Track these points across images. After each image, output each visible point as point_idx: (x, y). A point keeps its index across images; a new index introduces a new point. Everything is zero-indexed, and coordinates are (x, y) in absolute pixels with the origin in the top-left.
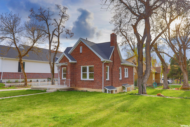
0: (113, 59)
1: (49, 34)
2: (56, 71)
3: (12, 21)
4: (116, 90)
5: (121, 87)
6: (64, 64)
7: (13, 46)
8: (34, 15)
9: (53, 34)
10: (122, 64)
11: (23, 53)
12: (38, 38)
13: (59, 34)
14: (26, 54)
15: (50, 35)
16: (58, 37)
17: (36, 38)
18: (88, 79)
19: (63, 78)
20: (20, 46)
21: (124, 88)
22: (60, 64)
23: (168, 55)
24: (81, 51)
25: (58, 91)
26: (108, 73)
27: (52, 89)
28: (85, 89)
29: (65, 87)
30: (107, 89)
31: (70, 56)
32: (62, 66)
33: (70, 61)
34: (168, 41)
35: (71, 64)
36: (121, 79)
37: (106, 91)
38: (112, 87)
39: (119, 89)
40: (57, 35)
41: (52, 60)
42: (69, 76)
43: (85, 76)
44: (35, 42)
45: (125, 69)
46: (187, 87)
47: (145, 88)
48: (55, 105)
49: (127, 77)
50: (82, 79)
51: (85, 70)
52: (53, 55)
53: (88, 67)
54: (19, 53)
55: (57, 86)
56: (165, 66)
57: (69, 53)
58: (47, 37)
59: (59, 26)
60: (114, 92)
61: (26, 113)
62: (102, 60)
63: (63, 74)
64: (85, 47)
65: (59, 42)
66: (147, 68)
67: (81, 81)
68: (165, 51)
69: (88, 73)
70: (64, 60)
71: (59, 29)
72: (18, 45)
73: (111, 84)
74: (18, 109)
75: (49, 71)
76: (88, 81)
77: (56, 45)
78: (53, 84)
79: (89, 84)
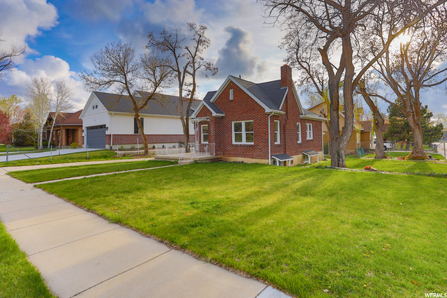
0: (286, 108)
1: (178, 71)
2: (192, 131)
3: (121, 55)
4: (292, 161)
5: (300, 156)
6: (203, 119)
7: (125, 94)
8: (154, 43)
9: (185, 71)
10: (301, 116)
11: (140, 104)
12: (161, 79)
13: (194, 71)
14: (145, 104)
15: (180, 73)
16: (193, 75)
17: (158, 79)
18: (244, 142)
19: (203, 142)
20: (135, 94)
21: (305, 157)
22: (198, 120)
23: (385, 99)
24: (231, 98)
25: (196, 162)
26: (278, 133)
27: (187, 159)
28: (240, 159)
29: (207, 155)
30: (277, 159)
31: (213, 105)
32: (201, 123)
33: (214, 114)
34: (386, 75)
35: (216, 118)
36: (300, 142)
37: (274, 162)
38: (285, 155)
39: (296, 158)
40: (192, 72)
41: (185, 113)
42: (213, 138)
43: (239, 138)
44: (156, 85)
45: (308, 124)
46: (420, 155)
47: (344, 158)
48: (193, 185)
49: (312, 138)
50: (234, 143)
51: (238, 128)
52: (186, 104)
53: (243, 123)
54: (135, 103)
55: (194, 155)
56: (380, 119)
57: (211, 101)
58: (175, 77)
59: (194, 58)
60: (289, 164)
61: (150, 195)
62: (268, 110)
63: (202, 135)
64: (238, 91)
65: (194, 84)
66: (346, 123)
67: (233, 145)
68: (380, 92)
69: (244, 133)
70: (204, 112)
71: (194, 63)
72: (132, 91)
73: (284, 151)
74: (139, 189)
75: (180, 131)
76: (244, 146)
77: (191, 88)
78: (188, 151)
79: (246, 151)
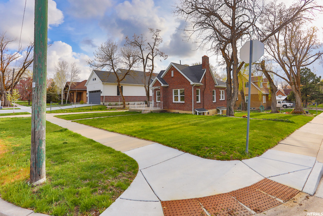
0: (205, 81)
1: (143, 58)
2: (151, 94)
3: (110, 49)
4: (208, 113)
5: (215, 110)
6: (156, 87)
7: (112, 71)
8: (129, 42)
9: (147, 58)
10: (216, 86)
11: (120, 78)
12: (133, 62)
13: (153, 58)
14: (124, 78)
15: (144, 60)
16: (153, 60)
17: (132, 62)
18: (179, 101)
19: (157, 101)
20: (117, 71)
21: (218, 111)
22: (154, 88)
23: (276, 74)
24: (172, 75)
25: (152, 112)
26: (199, 96)
27: (147, 111)
28: (177, 111)
29: (158, 109)
30: (197, 111)
31: (162, 80)
32: (156, 90)
33: (162, 85)
35: (163, 87)
36: (215, 101)
37: (196, 113)
38: (204, 109)
39: (212, 112)
41: (147, 83)
42: (162, 99)
43: (176, 98)
44: (130, 66)
45: (221, 91)
46: (299, 111)
47: (233, 111)
49: (224, 99)
50: (174, 102)
51: (176, 92)
52: (148, 78)
53: (179, 90)
54: (118, 78)
55: (152, 108)
56: (273, 87)
57: (161, 77)
58: (141, 62)
59: (153, 50)
60: (206, 114)
62: (192, 83)
63: (157, 96)
64: (176, 71)
65: (153, 65)
67: (173, 103)
69: (179, 96)
70: (157, 83)
71: (153, 53)
73: (202, 107)
75: (144, 94)
76: (179, 103)
77: (151, 68)
78: (148, 106)
79: (180, 106)
